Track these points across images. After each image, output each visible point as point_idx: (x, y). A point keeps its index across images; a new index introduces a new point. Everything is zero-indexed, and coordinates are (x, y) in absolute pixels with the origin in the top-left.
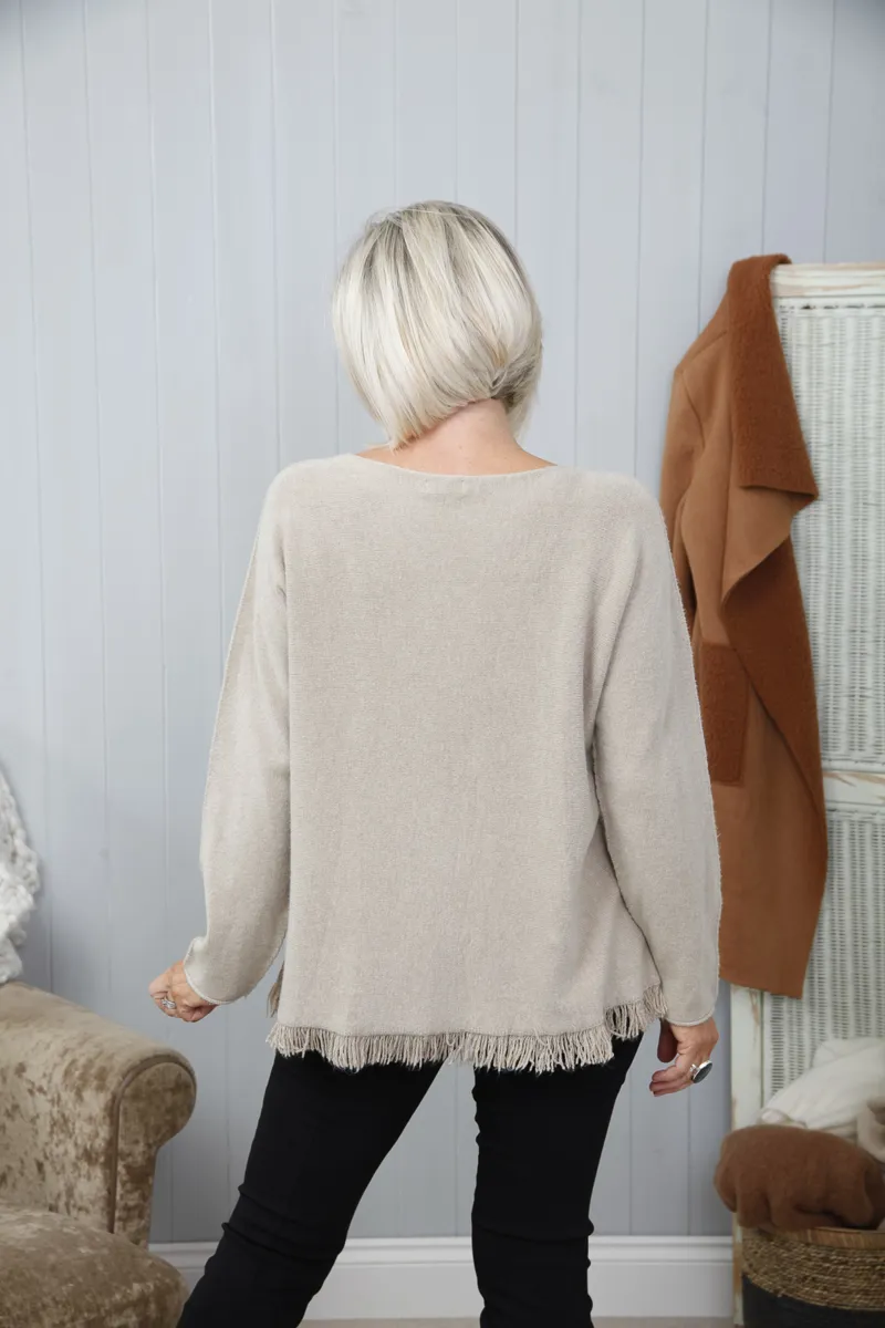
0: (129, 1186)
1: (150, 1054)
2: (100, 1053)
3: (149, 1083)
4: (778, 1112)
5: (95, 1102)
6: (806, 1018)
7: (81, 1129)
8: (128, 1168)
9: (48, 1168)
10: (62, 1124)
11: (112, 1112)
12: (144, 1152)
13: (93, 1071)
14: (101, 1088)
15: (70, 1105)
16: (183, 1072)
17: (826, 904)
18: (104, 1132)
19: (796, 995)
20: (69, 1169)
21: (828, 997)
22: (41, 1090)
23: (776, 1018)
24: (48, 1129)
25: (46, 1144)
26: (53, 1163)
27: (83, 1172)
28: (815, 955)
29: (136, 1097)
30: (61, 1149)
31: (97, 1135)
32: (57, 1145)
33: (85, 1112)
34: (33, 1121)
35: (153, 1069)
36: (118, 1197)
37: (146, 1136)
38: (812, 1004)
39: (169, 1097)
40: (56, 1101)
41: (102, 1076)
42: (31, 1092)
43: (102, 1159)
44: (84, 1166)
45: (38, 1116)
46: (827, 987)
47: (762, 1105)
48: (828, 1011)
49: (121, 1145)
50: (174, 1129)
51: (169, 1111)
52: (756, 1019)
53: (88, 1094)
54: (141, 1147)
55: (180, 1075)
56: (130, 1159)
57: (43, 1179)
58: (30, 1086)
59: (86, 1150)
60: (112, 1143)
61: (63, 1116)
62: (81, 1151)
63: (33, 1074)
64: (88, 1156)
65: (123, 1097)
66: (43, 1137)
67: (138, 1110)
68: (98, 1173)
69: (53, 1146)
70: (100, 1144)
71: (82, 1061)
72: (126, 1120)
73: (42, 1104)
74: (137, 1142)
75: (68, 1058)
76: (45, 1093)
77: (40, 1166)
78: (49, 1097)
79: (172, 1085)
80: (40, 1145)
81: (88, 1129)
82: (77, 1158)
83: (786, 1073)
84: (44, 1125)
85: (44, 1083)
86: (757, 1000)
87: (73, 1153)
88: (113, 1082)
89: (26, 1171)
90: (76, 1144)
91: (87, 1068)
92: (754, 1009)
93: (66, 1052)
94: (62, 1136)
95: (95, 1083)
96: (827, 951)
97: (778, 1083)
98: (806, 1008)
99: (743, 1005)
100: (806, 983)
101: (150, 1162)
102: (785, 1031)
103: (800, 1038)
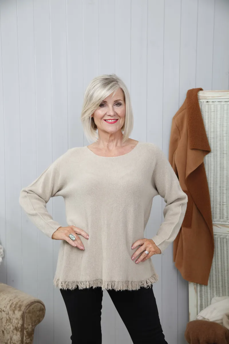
0: (27, 337)
1: (33, 301)
2: (20, 301)
3: (33, 309)
4: (201, 316)
5: (18, 314)
6: (209, 291)
7: (14, 321)
8: (27, 332)
9: (5, 332)
10: (9, 320)
11: (23, 317)
12: (31, 328)
13: (18, 306)
14: (20, 310)
15: (11, 315)
16: (42, 306)
18: (21, 322)
19: (206, 284)
20: (11, 332)
21: (215, 285)
22: (3, 311)
23: (201, 291)
24: (5, 321)
25: (5, 326)
27: (15, 333)
28: (211, 274)
29: (29, 312)
30: (9, 327)
31: (19, 323)
33: (15, 317)
34: (1, 319)
35: (34, 305)
36: (24, 340)
37: (32, 323)
38: (210, 286)
39: (38, 313)
40: (8, 314)
41: (20, 307)
43: (20, 330)
44: (15, 332)
45: (3, 318)
46: (214, 282)
47: (197, 315)
48: (215, 289)
49: (25, 326)
50: (39, 321)
51: (38, 316)
52: (195, 291)
53: (16, 312)
54: (30, 326)
55: (41, 307)
56: (27, 330)
57: (4, 335)
58: (1, 310)
59: (15, 327)
60: (23, 325)
61: (10, 318)
62: (14, 327)
63: (2, 306)
64: (16, 329)
65: (26, 313)
66: (4, 324)
67: (30, 316)
68: (19, 333)
69: (7, 326)
70: (19, 325)
71: (15, 303)
72: (26, 319)
73: (4, 315)
74: (29, 325)
75: (11, 302)
76: (5, 312)
77: (3, 332)
78: (6, 313)
79: (39, 309)
80: (3, 326)
81: (16, 321)
82: (13, 329)
83: (204, 306)
84: (4, 320)
85: (4, 309)
86: (196, 286)
87: (12, 328)
88: (23, 308)
91: (16, 305)
92: (195, 288)
93: (10, 300)
94: (9, 323)
95: (18, 309)
96: (214, 272)
97: (201, 309)
98: (209, 288)
99: (192, 287)
100: (209, 281)
101: (33, 330)
102: (203, 294)
103: (207, 296)
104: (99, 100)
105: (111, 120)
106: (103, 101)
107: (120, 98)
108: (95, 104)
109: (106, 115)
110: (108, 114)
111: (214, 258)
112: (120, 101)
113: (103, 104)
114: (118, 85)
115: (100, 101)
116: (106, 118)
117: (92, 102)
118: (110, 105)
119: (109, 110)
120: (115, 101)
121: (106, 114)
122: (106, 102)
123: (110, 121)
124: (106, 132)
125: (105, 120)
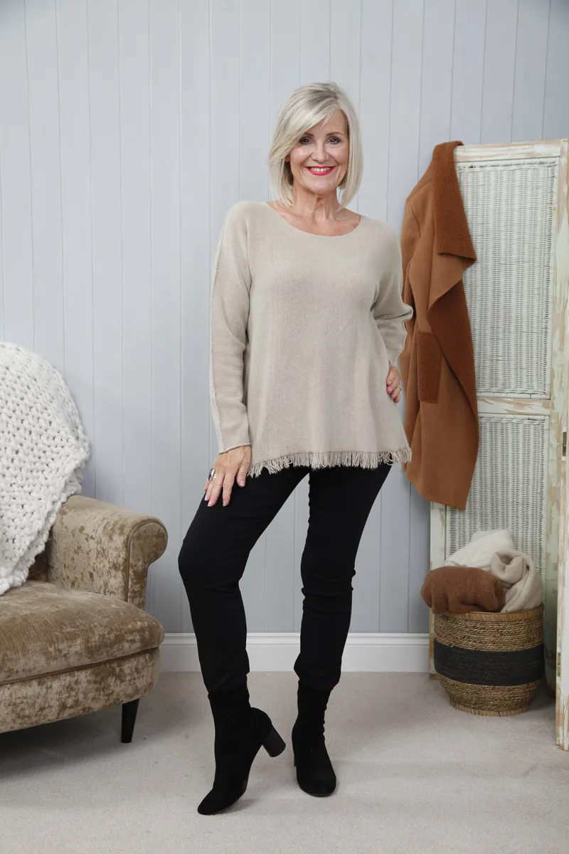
0: (135, 581)
1: (146, 519)
2: (120, 519)
3: (145, 532)
4: (452, 562)
5: (119, 541)
6: (467, 521)
7: (112, 554)
8: (134, 572)
9: (95, 575)
10: (102, 553)
11: (127, 545)
12: (142, 565)
13: (118, 526)
14: (122, 533)
15: (106, 543)
16: (162, 528)
17: (478, 464)
18: (123, 555)
19: (462, 509)
20: (105, 574)
21: (478, 512)
22: (92, 538)
23: (453, 522)
24: (96, 555)
25: (94, 564)
26: (98, 572)
27: (113, 574)
28: (472, 490)
29: (139, 537)
30: (102, 565)
31: (119, 556)
32: (100, 563)
33: (113, 546)
34: (88, 553)
35: (147, 525)
36: (130, 586)
37: (144, 558)
38: (470, 514)
39: (154, 539)
40: (99, 542)
41: (122, 528)
42: (87, 539)
43: (122, 568)
44: (113, 572)
45: (90, 550)
46: (478, 505)
47: (445, 559)
48: (478, 517)
49: (131, 560)
50: (157, 556)
51: (154, 546)
52: (442, 522)
53: (115, 537)
54: (140, 563)
55: (160, 530)
56: (135, 568)
57: (93, 581)
58: (86, 536)
59: (114, 564)
60: (127, 560)
61: (103, 549)
62: (112, 564)
63: (88, 531)
64: (115, 567)
65: (132, 537)
66: (93, 560)
67: (140, 544)
68: (120, 574)
69: (98, 564)
70: (121, 560)
71: (112, 522)
72: (133, 548)
73: (92, 544)
74: (139, 560)
75: (105, 521)
76: (94, 539)
77: (91, 575)
78: (96, 540)
79: (156, 534)
80: (92, 565)
81: (115, 554)
82: (110, 568)
83: (457, 545)
84: (93, 555)
85: (93, 534)
86: (443, 513)
87: (107, 566)
88: (127, 531)
89: (85, 579)
90: (109, 562)
91: (114, 525)
92: (442, 518)
93: (104, 519)
94: (102, 559)
95: (118, 532)
96: (478, 488)
97: (453, 550)
98: (467, 517)
99: (436, 516)
100: (468, 503)
101: (145, 571)
102: (457, 528)
103: (464, 532)
104: (299, 130)
105: (320, 168)
106: (306, 133)
107: (338, 129)
108: (290, 138)
109: (310, 159)
110: (314, 157)
111: (478, 459)
112: (339, 136)
113: (306, 139)
114: (337, 103)
115: (299, 134)
116: (311, 163)
117: (287, 133)
118: (320, 142)
119: (317, 151)
120: (328, 135)
121: (310, 156)
122: (312, 135)
123: (318, 170)
124: (309, 191)
125: (309, 168)
